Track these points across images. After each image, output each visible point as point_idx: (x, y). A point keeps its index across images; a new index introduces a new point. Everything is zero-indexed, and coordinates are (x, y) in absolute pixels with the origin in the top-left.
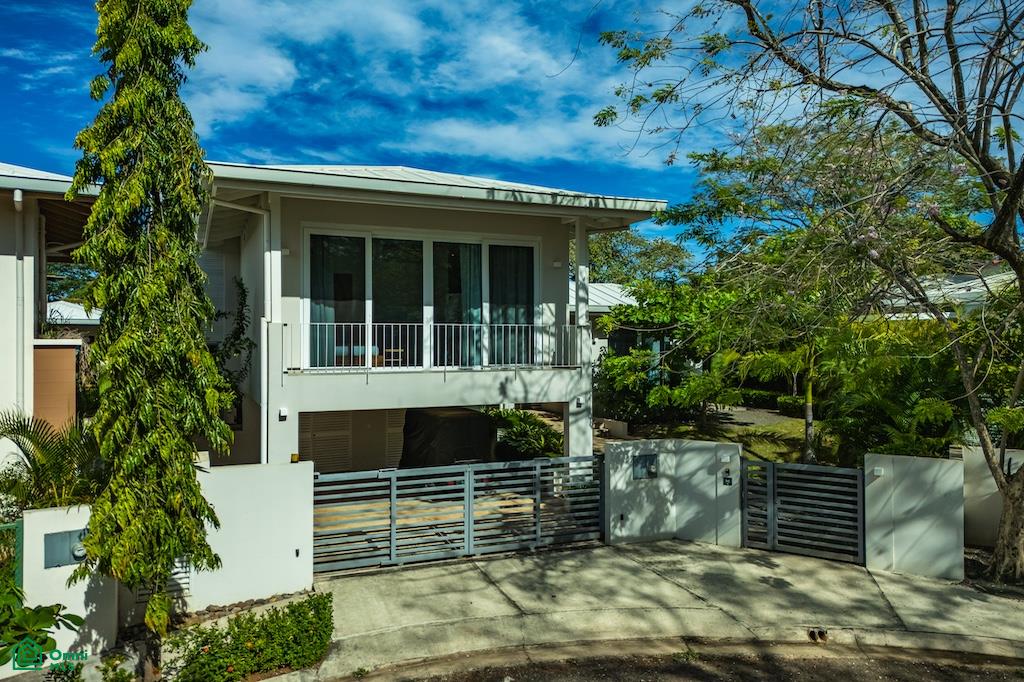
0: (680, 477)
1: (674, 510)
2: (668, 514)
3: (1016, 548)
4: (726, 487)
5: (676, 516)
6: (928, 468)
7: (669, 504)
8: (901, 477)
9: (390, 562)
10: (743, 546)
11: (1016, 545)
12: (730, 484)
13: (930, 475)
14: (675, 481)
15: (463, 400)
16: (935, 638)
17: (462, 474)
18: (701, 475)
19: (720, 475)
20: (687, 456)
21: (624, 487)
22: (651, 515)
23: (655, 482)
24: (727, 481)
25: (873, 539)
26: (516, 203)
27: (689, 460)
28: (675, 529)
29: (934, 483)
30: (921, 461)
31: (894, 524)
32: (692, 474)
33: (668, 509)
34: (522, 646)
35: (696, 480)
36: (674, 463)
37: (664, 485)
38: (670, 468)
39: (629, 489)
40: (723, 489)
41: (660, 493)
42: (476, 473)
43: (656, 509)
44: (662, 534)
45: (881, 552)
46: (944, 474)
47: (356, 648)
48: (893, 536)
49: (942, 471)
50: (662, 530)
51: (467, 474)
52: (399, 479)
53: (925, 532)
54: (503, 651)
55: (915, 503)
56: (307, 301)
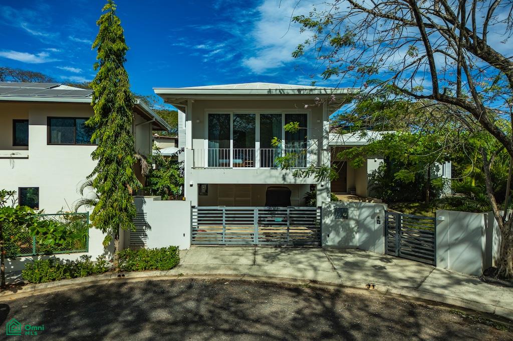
0: (360, 221)
1: (357, 236)
2: (354, 237)
3: (506, 261)
4: (379, 225)
5: (358, 238)
6: (464, 218)
7: (354, 233)
8: (453, 221)
9: (222, 243)
10: (386, 254)
11: (506, 259)
12: (380, 224)
13: (466, 221)
14: (358, 222)
15: (266, 182)
16: (426, 294)
17: (253, 210)
18: (369, 219)
19: (376, 219)
20: (363, 210)
21: (330, 222)
22: (344, 237)
23: (347, 221)
24: (379, 222)
25: (440, 253)
26: (281, 95)
27: (364, 212)
28: (358, 245)
29: (467, 226)
30: (462, 214)
31: (450, 246)
32: (365, 219)
33: (354, 235)
34: (244, 275)
35: (366, 222)
36: (358, 214)
37: (352, 224)
38: (355, 216)
39: (333, 224)
40: (377, 226)
41: (349, 227)
42: (259, 210)
43: (346, 235)
44: (351, 246)
45: (442, 260)
46: (472, 222)
47: (186, 267)
48: (449, 252)
49: (471, 220)
50: (351, 244)
51: (255, 211)
52: (226, 210)
53: (464, 251)
54: (236, 275)
55: (460, 235)
56: (207, 141)
